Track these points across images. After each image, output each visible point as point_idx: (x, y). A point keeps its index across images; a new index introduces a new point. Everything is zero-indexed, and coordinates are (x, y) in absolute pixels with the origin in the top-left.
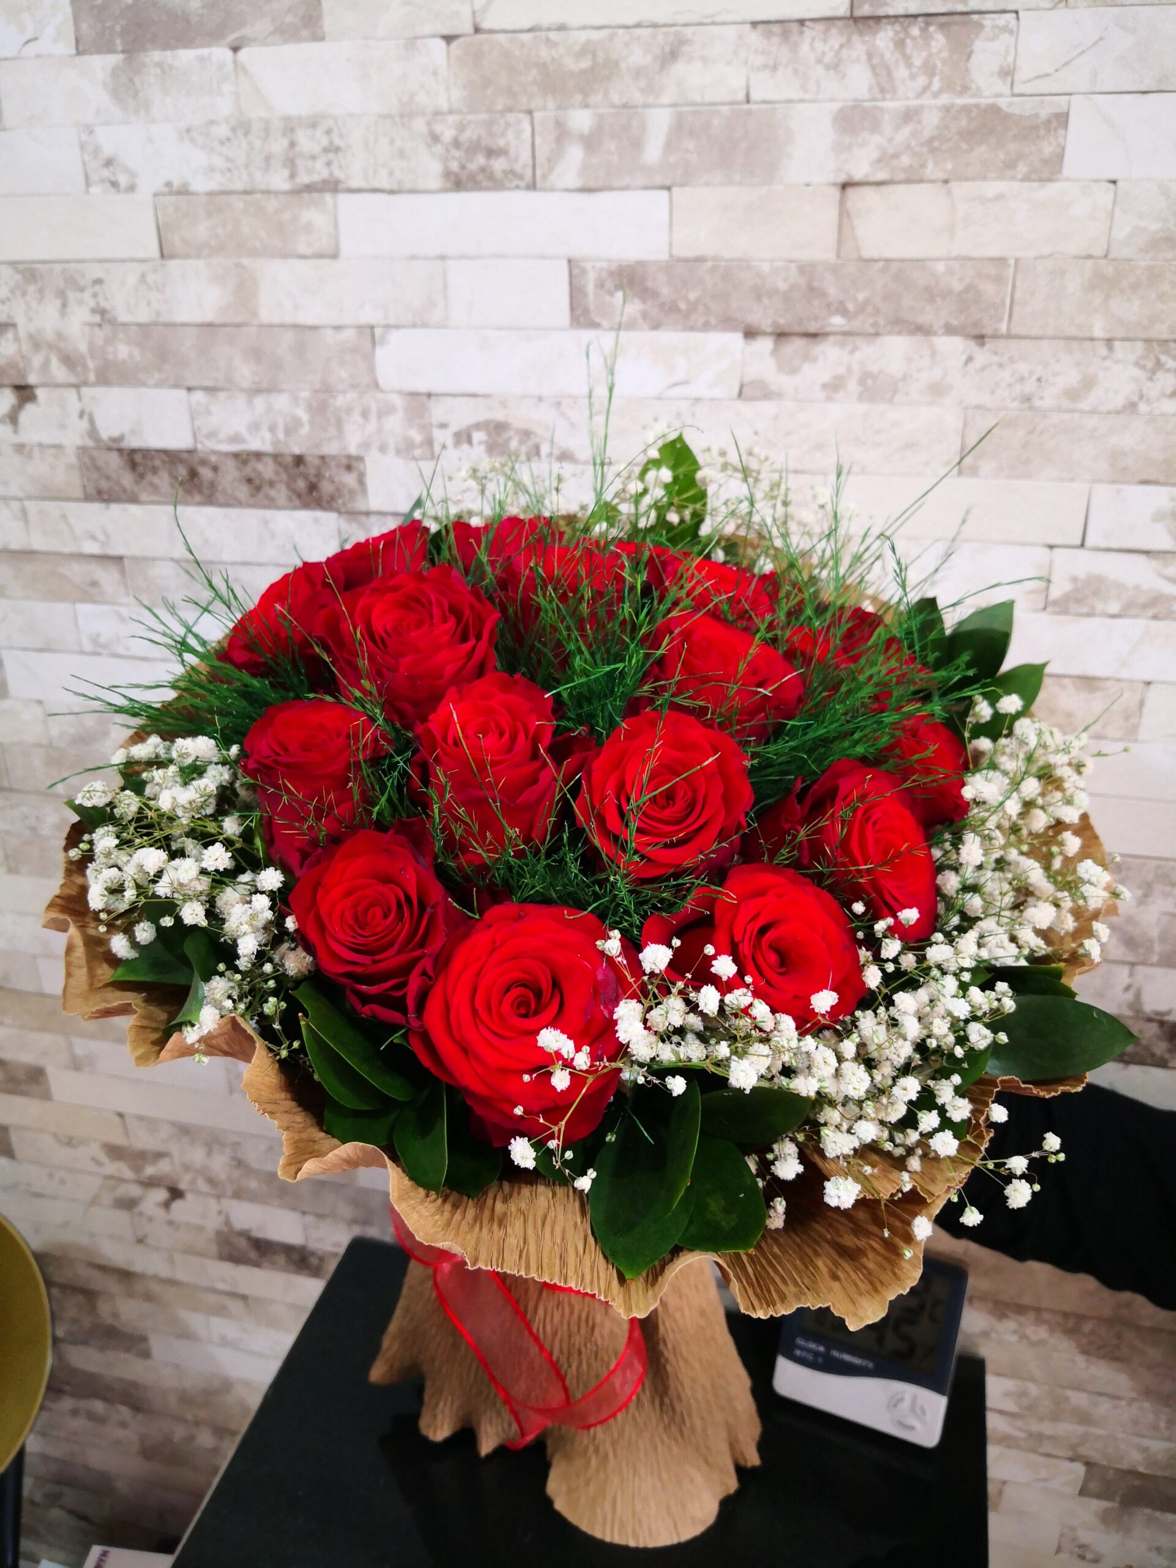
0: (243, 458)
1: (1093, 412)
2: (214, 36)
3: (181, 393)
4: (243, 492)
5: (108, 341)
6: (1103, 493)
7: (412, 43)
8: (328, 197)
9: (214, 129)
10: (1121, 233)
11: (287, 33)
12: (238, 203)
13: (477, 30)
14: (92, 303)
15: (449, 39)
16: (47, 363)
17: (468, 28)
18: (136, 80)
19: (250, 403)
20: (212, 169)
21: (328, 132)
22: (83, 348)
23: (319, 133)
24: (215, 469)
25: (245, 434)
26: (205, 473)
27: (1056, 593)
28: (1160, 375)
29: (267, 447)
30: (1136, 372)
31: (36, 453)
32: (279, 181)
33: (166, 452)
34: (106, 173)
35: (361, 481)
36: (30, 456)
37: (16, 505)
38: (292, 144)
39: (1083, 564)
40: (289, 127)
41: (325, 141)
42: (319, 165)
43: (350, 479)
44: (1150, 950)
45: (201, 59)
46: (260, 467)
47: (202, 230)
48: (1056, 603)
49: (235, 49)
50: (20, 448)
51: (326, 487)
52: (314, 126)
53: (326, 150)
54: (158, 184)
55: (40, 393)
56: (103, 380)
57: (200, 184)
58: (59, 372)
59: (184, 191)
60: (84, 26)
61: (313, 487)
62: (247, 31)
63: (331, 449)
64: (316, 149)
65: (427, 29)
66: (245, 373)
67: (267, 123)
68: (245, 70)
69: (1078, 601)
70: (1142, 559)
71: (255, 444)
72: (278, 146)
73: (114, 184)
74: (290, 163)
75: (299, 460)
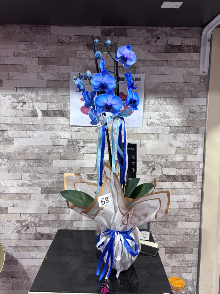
0: (54, 111)
1: (150, 104)
2: (56, 64)
3: (46, 103)
4: (53, 115)
5: (37, 97)
6: (152, 113)
7: (79, 66)
8: (68, 82)
9: (55, 74)
10: (151, 87)
11: (64, 65)
12: (57, 82)
13: (86, 65)
14: (36, 92)
15: (83, 66)
16: (28, 99)
17: (85, 65)
18: (46, 68)
19: (56, 104)
20: (54, 78)
21: (69, 75)
22: (34, 98)
23: (67, 75)
24: (50, 112)
25: (55, 108)
26: (49, 113)
27: (148, 124)
28: (156, 101)
29: (57, 110)
30: (154, 100)
31: (25, 111)
32: (62, 79)
33: (43, 110)
34: (40, 78)
35: (69, 114)
36: (24, 111)
37: (20, 118)
38: (64, 76)
39: (151, 121)
40: (64, 74)
41: (68, 76)
42: (67, 78)
43: (68, 113)
44: (163, 166)
45: (54, 67)
46: (56, 112)
47: (52, 85)
48: (149, 125)
49: (58, 66)
50: (22, 110)
51: (65, 114)
52: (67, 74)
53: (68, 77)
54: (47, 79)
55: (26, 103)
56: (36, 102)
57: (52, 80)
58: (30, 101)
59: (50, 80)
60: (40, 62)
61: (63, 114)
62: (60, 64)
63: (66, 110)
64: (67, 76)
65: (81, 65)
66: (55, 101)
67: (61, 73)
68: (59, 68)
69: (151, 125)
70: (156, 120)
71: (56, 109)
72: (62, 76)
73: (41, 79)
74: (64, 78)
75: (61, 111)
